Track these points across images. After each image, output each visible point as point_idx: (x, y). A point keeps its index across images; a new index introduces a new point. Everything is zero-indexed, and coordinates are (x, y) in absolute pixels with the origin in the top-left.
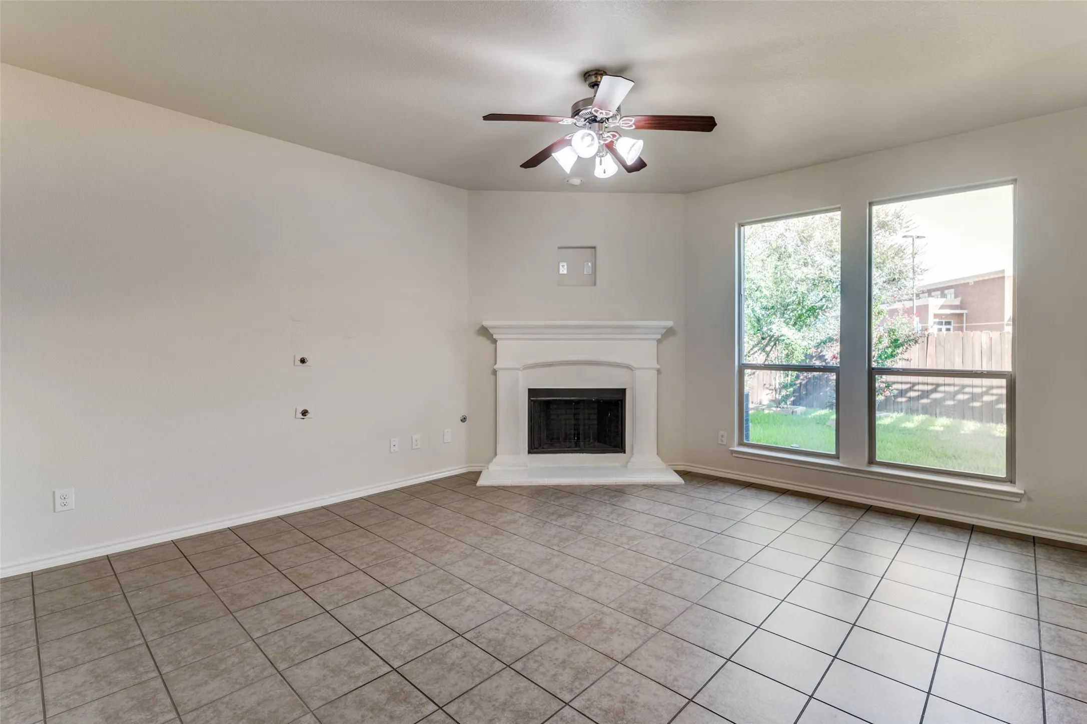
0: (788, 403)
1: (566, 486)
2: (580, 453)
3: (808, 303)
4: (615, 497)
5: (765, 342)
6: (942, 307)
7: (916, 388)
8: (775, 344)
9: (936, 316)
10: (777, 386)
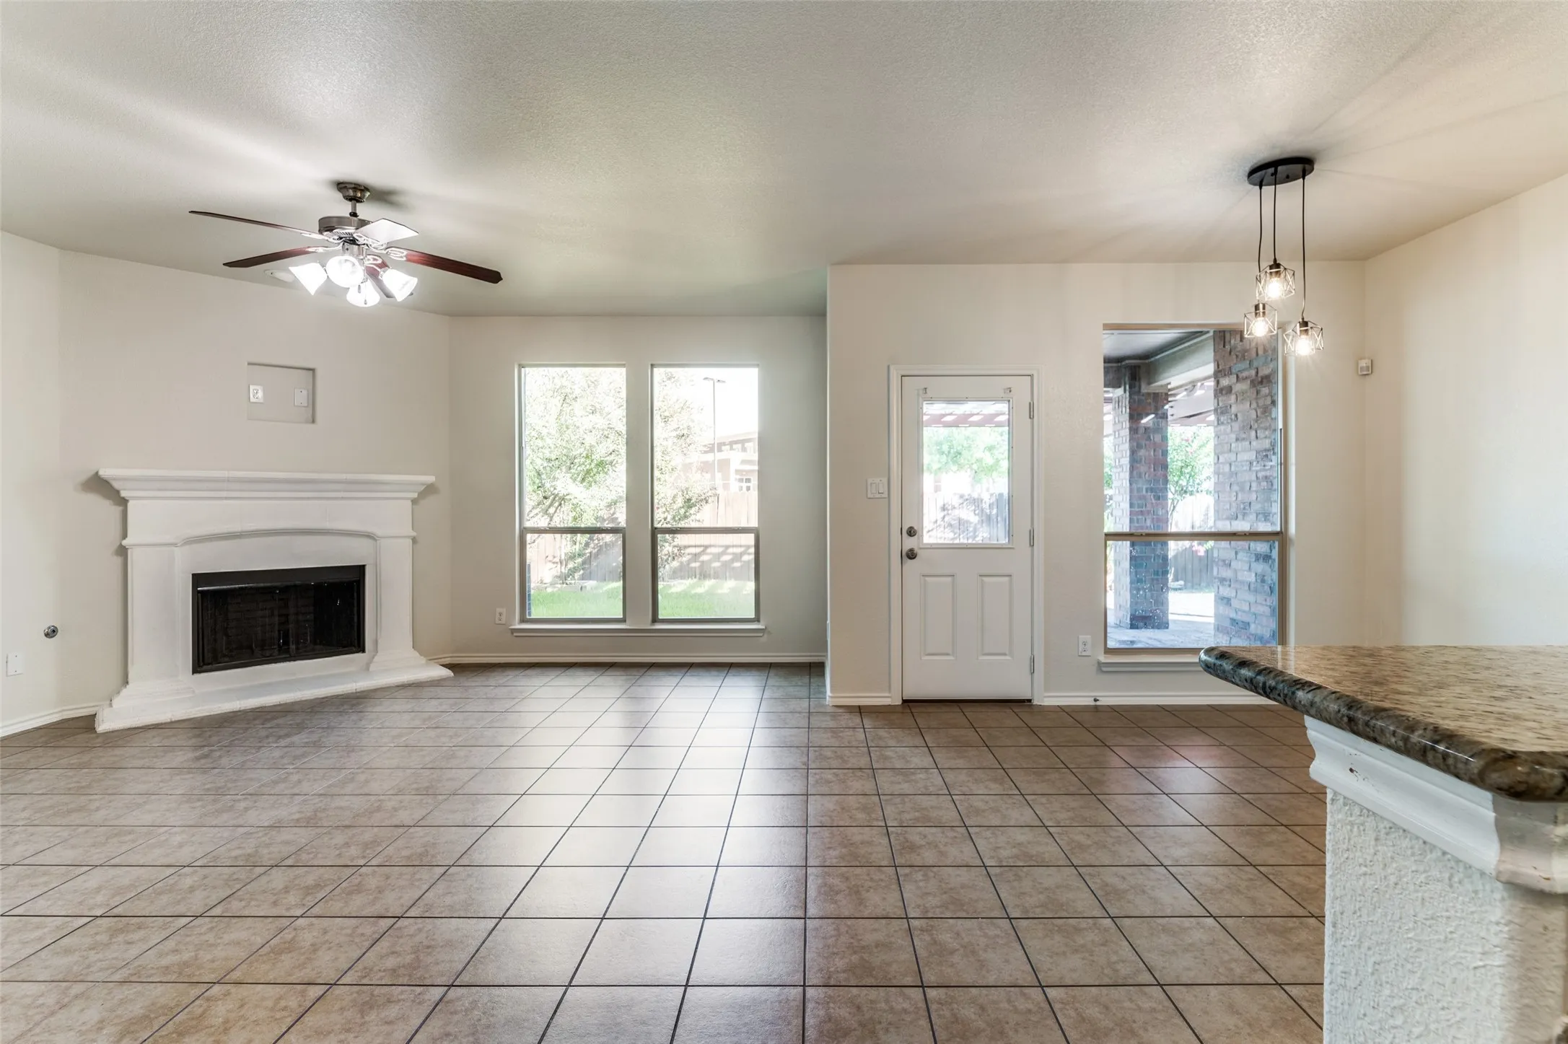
0: (576, 578)
1: (275, 706)
2: (290, 661)
3: (596, 457)
4: (359, 704)
5: (548, 502)
6: (744, 462)
7: (709, 550)
8: (560, 504)
9: (737, 472)
10: (563, 557)
